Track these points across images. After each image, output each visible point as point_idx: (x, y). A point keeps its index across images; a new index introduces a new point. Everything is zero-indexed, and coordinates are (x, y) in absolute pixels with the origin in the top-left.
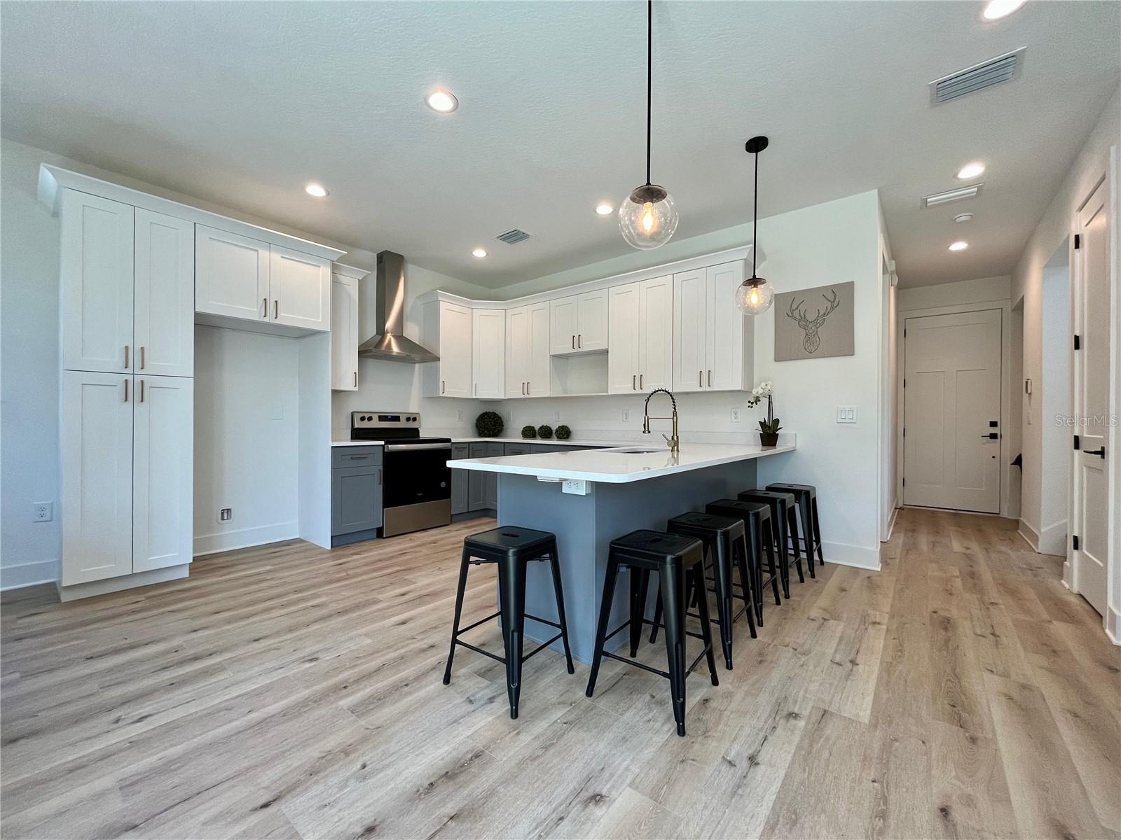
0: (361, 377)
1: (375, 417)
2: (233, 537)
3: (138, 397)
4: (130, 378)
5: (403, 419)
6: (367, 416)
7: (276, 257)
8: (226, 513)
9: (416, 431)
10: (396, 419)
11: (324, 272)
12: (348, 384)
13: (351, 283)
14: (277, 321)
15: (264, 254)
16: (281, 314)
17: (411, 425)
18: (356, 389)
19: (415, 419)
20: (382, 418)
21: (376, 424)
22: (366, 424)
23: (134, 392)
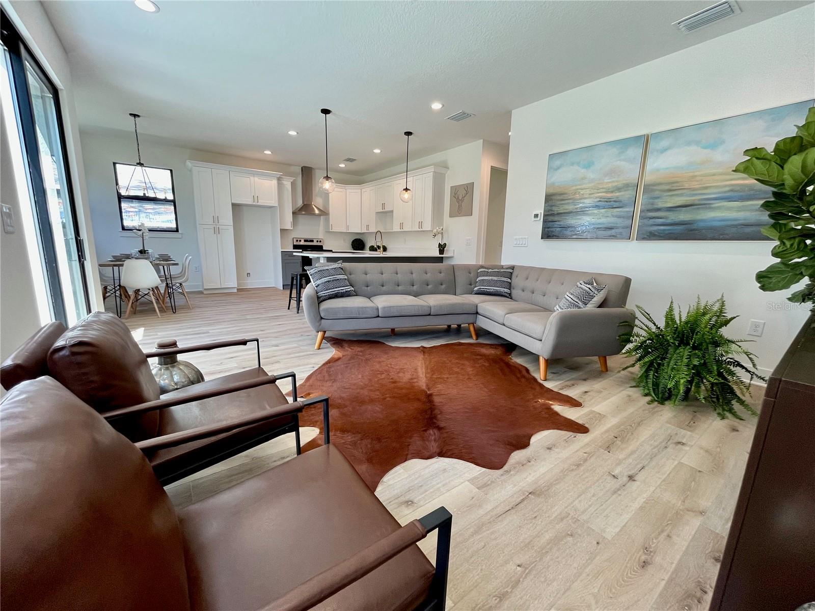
0: (295, 223)
1: (303, 241)
2: (251, 283)
3: (218, 232)
4: (215, 226)
5: (315, 241)
6: (299, 240)
7: (256, 179)
8: (248, 274)
9: (321, 247)
10: (312, 241)
11: (274, 182)
12: (288, 226)
13: (287, 184)
14: (258, 204)
15: (252, 178)
16: (259, 201)
17: (319, 244)
18: (292, 228)
19: (320, 241)
20: (305, 241)
21: (302, 243)
22: (298, 243)
23: (217, 231)
